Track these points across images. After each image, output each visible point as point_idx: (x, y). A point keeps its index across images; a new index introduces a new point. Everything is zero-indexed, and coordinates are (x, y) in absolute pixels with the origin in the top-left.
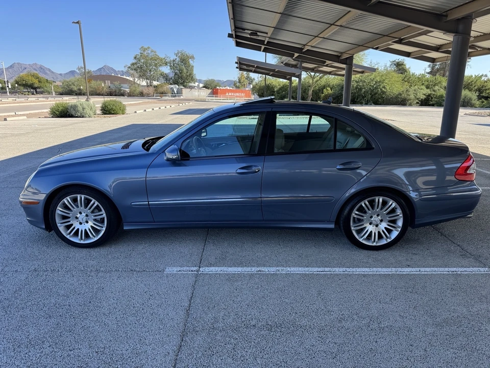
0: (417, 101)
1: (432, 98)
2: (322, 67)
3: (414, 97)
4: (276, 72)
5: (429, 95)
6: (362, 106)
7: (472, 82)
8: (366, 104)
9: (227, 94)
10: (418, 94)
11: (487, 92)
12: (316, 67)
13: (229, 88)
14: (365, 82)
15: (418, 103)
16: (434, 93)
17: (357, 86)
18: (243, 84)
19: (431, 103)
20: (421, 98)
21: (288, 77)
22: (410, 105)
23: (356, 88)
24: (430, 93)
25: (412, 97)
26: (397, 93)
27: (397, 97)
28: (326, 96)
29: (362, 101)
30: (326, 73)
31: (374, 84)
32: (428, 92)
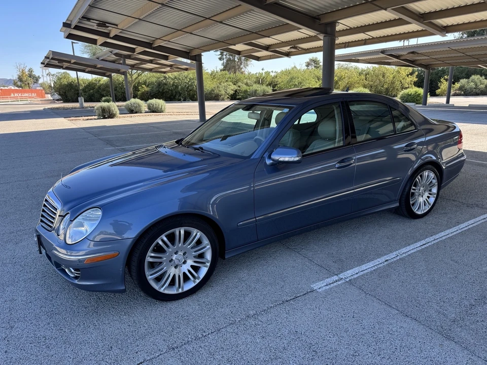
0: (227, 96)
1: (238, 93)
2: (145, 64)
3: (224, 92)
4: (98, 68)
5: (236, 91)
6: (181, 102)
7: (264, 78)
8: (185, 100)
9: (12, 95)
10: (228, 90)
11: (278, 86)
12: (138, 63)
13: (13, 88)
14: (180, 79)
15: (228, 98)
16: (239, 88)
17: (174, 83)
18: (27, 83)
19: (238, 97)
20: (231, 93)
21: (108, 73)
22: (223, 100)
23: (173, 85)
24: (237, 88)
25: (223, 92)
26: (210, 89)
27: (210, 93)
28: (143, 93)
29: (180, 98)
30: (145, 70)
31: (189, 82)
32: (235, 87)
